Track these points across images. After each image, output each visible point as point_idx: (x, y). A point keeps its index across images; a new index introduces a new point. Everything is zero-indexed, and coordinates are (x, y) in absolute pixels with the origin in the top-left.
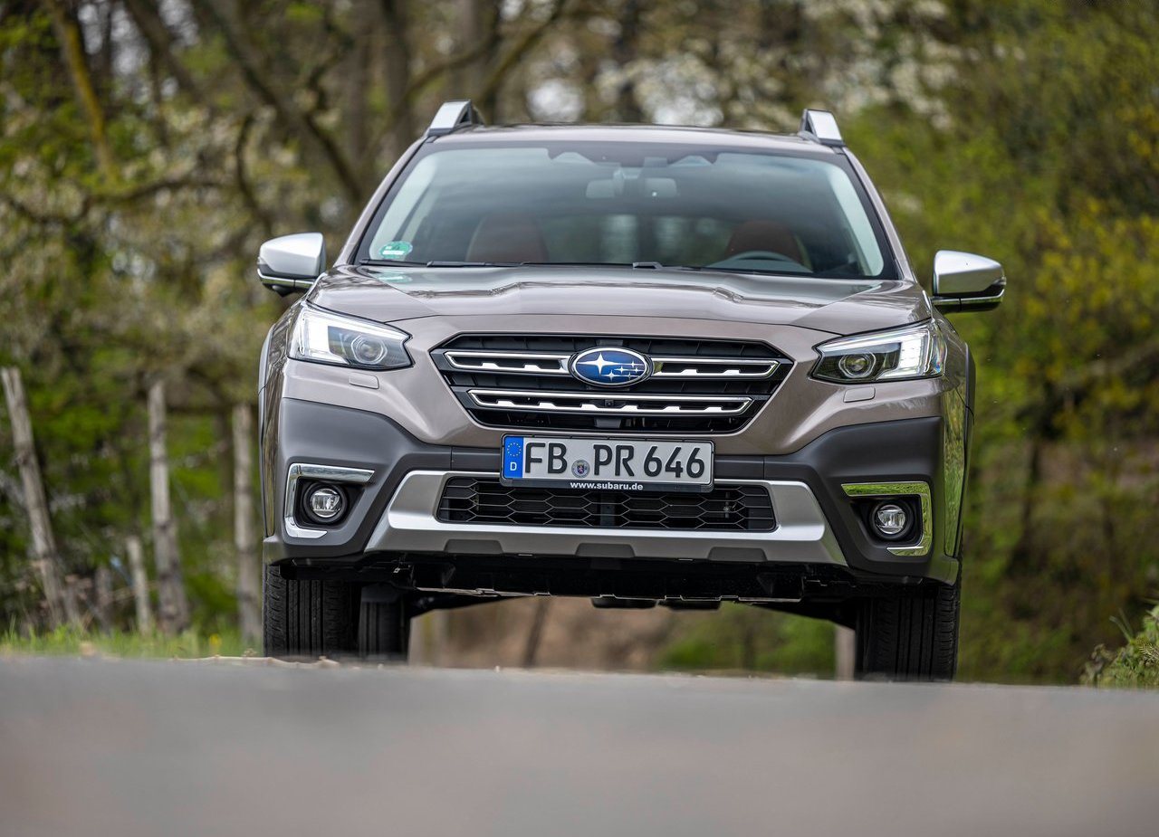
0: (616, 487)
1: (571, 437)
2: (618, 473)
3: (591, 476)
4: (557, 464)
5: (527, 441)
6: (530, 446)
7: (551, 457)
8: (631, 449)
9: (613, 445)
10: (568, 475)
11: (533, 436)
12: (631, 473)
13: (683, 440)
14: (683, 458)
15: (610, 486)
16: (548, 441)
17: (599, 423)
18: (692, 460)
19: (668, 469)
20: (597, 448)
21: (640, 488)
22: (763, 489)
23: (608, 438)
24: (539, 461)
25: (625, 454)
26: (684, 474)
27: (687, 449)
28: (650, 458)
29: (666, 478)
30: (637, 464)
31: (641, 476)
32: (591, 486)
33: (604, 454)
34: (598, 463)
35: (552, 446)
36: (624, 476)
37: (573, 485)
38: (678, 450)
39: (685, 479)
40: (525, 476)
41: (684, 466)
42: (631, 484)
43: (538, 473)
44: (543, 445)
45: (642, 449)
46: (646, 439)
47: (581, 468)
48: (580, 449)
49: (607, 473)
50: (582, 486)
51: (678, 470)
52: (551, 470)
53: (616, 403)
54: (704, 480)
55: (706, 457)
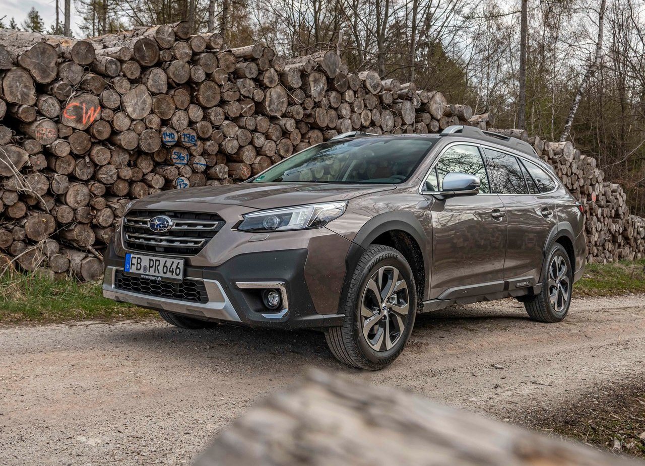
0: (154, 278)
1: (144, 254)
2: (155, 272)
3: (148, 273)
4: (139, 267)
5: (132, 256)
6: (132, 258)
7: (138, 263)
8: (159, 261)
9: (154, 258)
10: (141, 272)
11: (134, 253)
12: (159, 272)
13: (175, 258)
14: (174, 266)
15: (152, 278)
16: (137, 256)
17: (156, 249)
18: (177, 267)
19: (170, 271)
20: (150, 260)
21: (161, 279)
22: (202, 283)
23: (153, 256)
24: (134, 264)
25: (158, 263)
26: (174, 274)
27: (176, 261)
28: (165, 266)
29: (169, 275)
30: (160, 268)
31: (162, 274)
32: (147, 277)
33: (152, 263)
34: (150, 267)
35: (138, 258)
36: (157, 274)
37: (142, 276)
38: (173, 262)
39: (174, 276)
40: (130, 271)
41: (174, 270)
42: (158, 277)
43: (133, 270)
44: (136, 258)
45: (162, 260)
46: (164, 257)
47: (145, 268)
48: (145, 260)
49: (152, 272)
50: (144, 277)
51: (172, 272)
52: (137, 269)
53: (161, 240)
54: (180, 277)
55: (181, 266)
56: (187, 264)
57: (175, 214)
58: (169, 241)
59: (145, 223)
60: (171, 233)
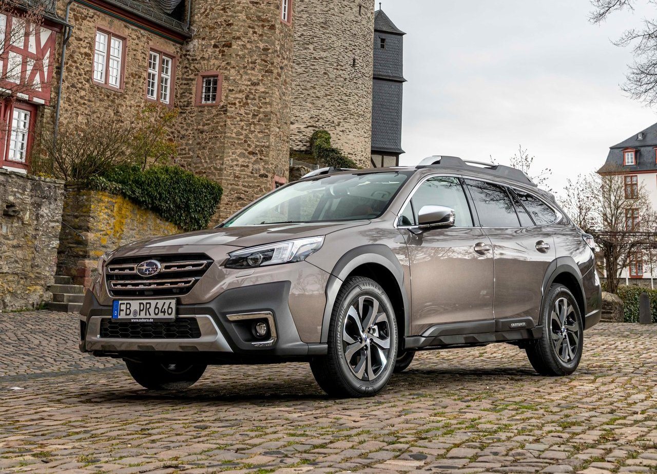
0: (145, 321)
1: (133, 300)
2: (146, 315)
3: (138, 317)
4: (128, 313)
5: (120, 302)
6: (121, 304)
7: (127, 309)
8: (150, 303)
9: (144, 302)
10: (131, 316)
11: (122, 300)
12: (150, 315)
13: (166, 299)
14: (166, 307)
15: (143, 320)
16: (125, 302)
17: (146, 293)
18: (169, 307)
19: (162, 312)
20: (140, 304)
21: (152, 320)
22: (194, 320)
23: (144, 299)
24: (123, 310)
25: (148, 306)
26: (166, 314)
27: (167, 302)
28: (156, 307)
29: (161, 316)
30: (152, 310)
31: (153, 316)
32: (137, 320)
33: (142, 305)
34: (140, 310)
35: (127, 304)
36: (148, 316)
37: (132, 320)
38: (165, 303)
39: (167, 316)
40: (119, 317)
41: (166, 311)
42: (149, 319)
43: (122, 316)
44: (124, 304)
45: (153, 303)
46: (155, 299)
47: (135, 312)
48: (135, 305)
49: (143, 315)
50: (135, 320)
51: (164, 312)
52: (126, 314)
53: (150, 284)
54: (173, 316)
55: (173, 306)
56: (179, 302)
57: (163, 258)
58: (158, 284)
59: (132, 269)
60: (161, 276)
